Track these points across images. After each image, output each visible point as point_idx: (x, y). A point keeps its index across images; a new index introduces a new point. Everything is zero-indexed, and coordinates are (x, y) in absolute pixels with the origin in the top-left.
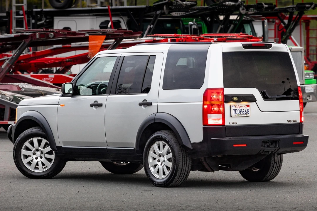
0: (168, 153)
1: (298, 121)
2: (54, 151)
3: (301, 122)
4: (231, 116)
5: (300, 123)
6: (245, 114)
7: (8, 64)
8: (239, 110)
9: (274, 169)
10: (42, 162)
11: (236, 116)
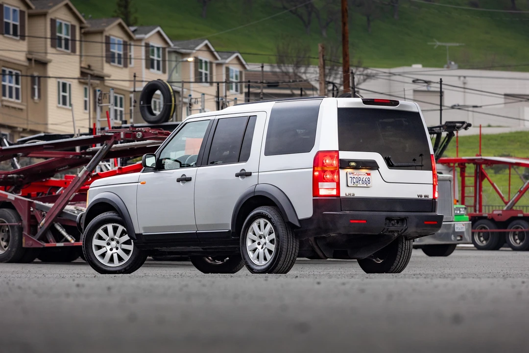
0: (270, 233)
1: (431, 197)
2: (132, 241)
3: (434, 198)
4: (348, 186)
6: (364, 183)
7: (86, 172)
8: (357, 179)
10: (118, 254)
11: (354, 186)
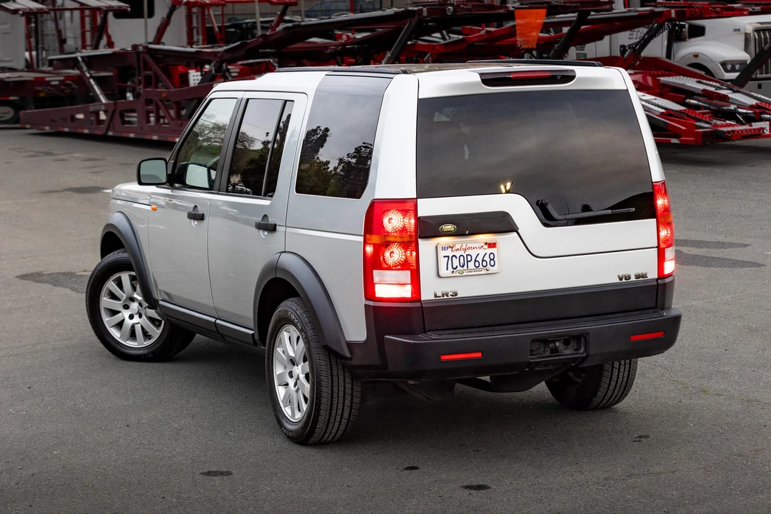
0: (304, 359)
1: (653, 274)
3: (661, 275)
4: (439, 276)
5: (657, 280)
6: (481, 267)
8: (462, 258)
9: (613, 383)
10: (142, 326)
11: (454, 274)
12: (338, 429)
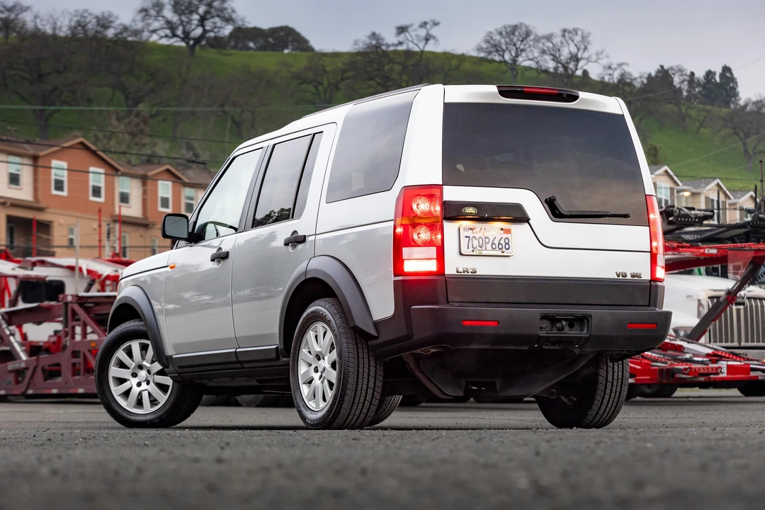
0: (331, 349)
1: (646, 277)
3: (654, 279)
4: (461, 253)
5: (650, 281)
6: (497, 249)
8: (480, 239)
9: (607, 397)
10: (149, 393)
11: (474, 253)
12: (361, 412)
